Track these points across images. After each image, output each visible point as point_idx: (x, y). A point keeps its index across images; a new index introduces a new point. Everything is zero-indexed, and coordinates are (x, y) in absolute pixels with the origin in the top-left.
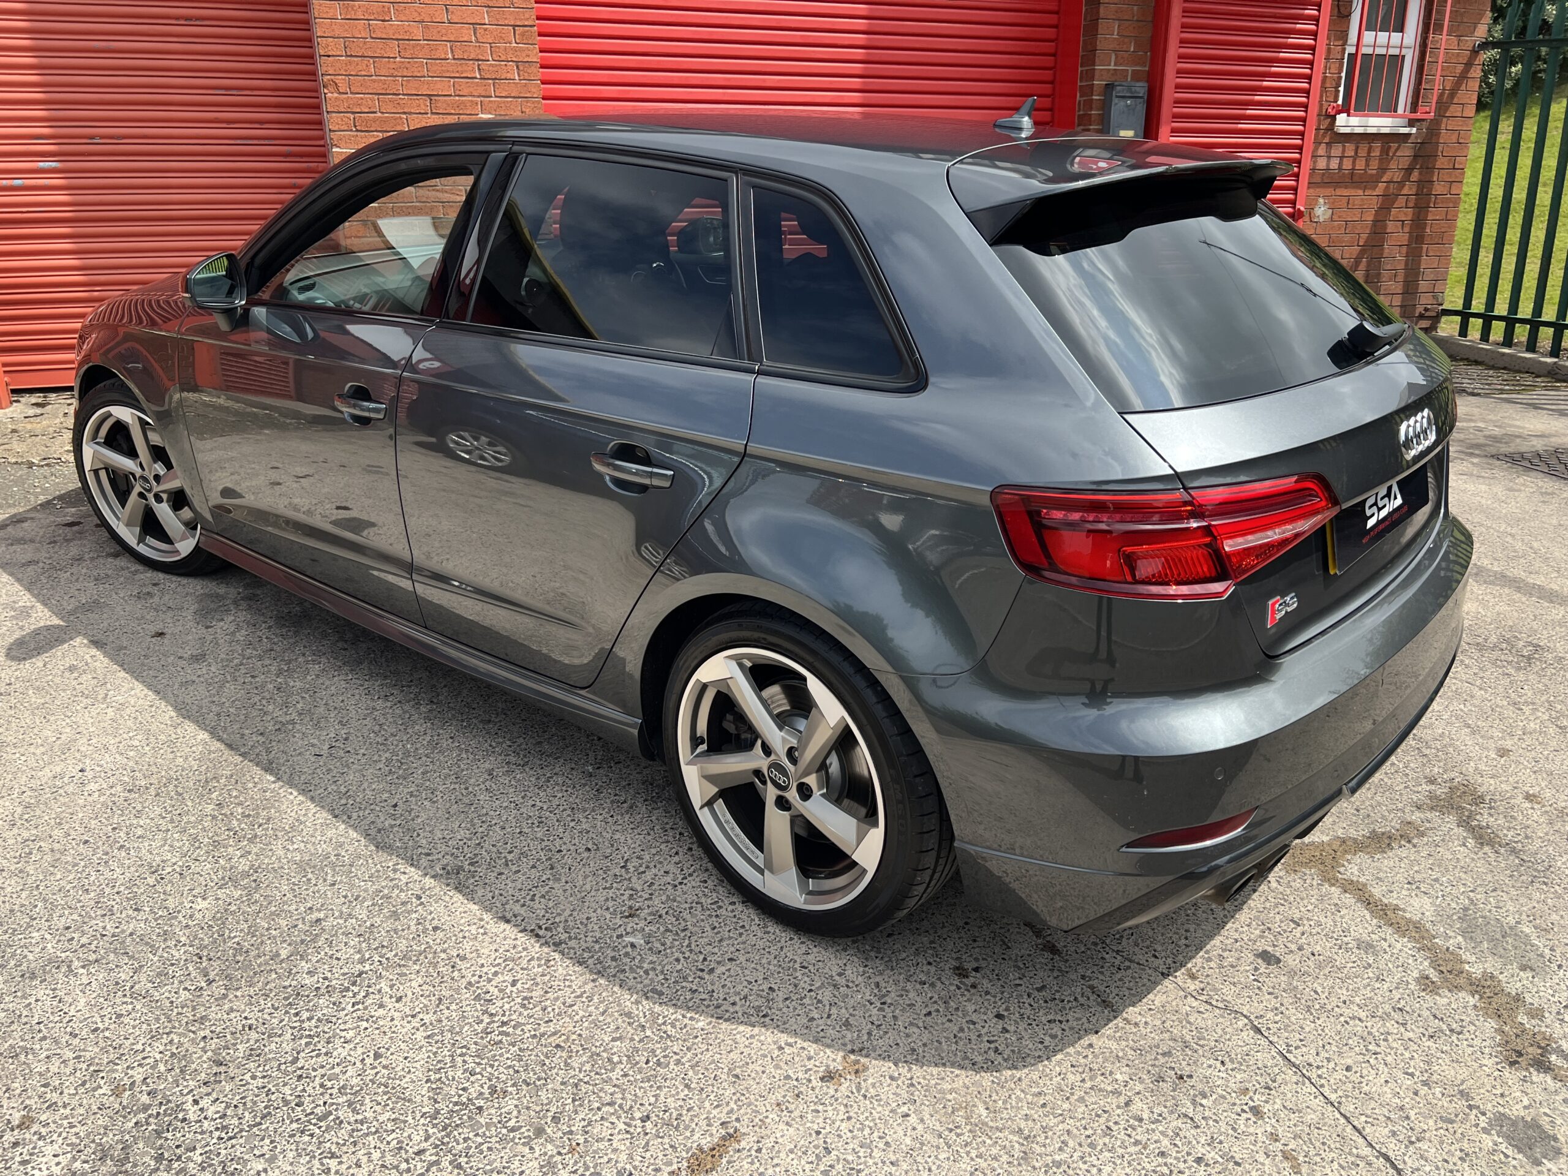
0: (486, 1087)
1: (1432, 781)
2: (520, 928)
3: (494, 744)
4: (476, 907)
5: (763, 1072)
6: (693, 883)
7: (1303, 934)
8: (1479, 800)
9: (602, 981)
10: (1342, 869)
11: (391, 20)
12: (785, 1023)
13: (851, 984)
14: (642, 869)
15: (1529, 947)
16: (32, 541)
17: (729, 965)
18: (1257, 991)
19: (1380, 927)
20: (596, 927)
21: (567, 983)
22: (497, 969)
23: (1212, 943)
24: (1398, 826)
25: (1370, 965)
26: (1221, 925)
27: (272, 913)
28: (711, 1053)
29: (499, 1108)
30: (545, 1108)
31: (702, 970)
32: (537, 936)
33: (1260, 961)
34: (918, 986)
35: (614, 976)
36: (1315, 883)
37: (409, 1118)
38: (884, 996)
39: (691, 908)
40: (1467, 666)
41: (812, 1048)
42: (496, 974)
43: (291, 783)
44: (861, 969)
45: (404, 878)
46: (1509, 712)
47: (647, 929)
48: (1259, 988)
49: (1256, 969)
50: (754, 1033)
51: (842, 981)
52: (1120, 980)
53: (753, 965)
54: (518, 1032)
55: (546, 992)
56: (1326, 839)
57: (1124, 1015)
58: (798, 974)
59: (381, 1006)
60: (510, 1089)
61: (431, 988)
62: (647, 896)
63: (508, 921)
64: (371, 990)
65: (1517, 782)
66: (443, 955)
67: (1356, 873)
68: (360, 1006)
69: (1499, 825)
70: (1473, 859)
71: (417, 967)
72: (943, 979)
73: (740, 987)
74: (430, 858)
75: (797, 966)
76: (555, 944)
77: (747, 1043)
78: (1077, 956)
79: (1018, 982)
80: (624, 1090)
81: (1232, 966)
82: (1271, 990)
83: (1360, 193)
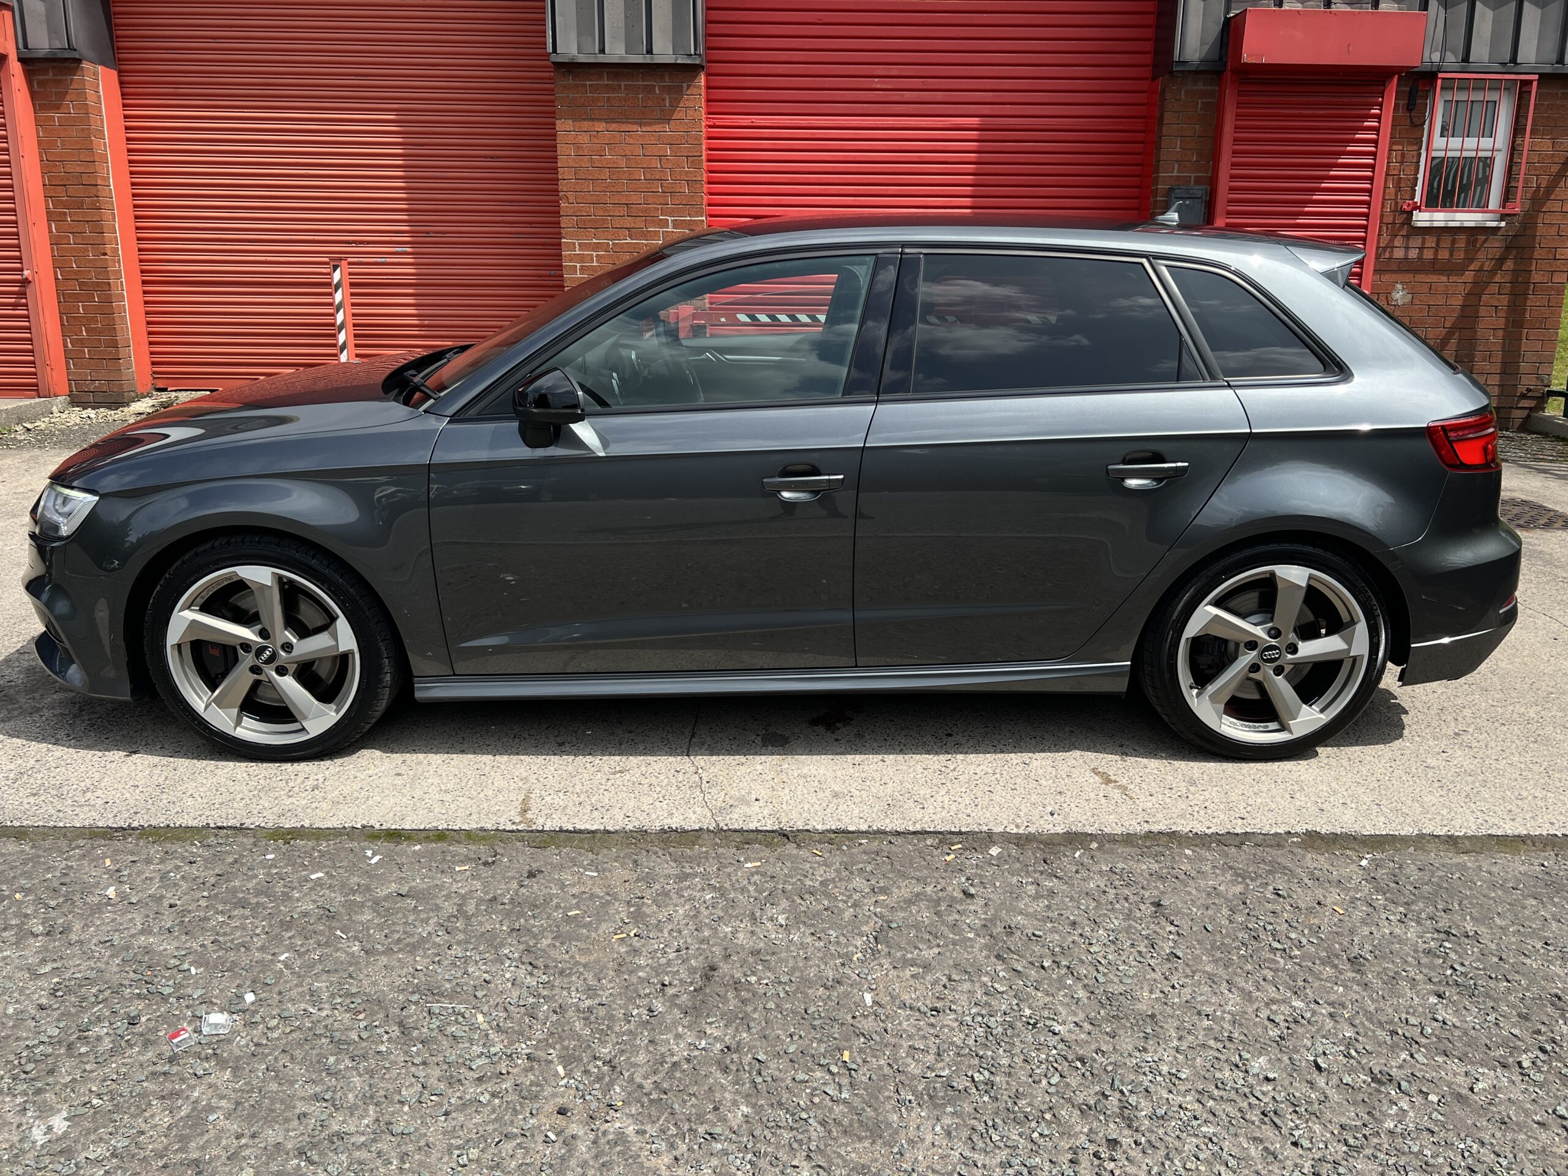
11: (605, 155)
83: (1444, 279)
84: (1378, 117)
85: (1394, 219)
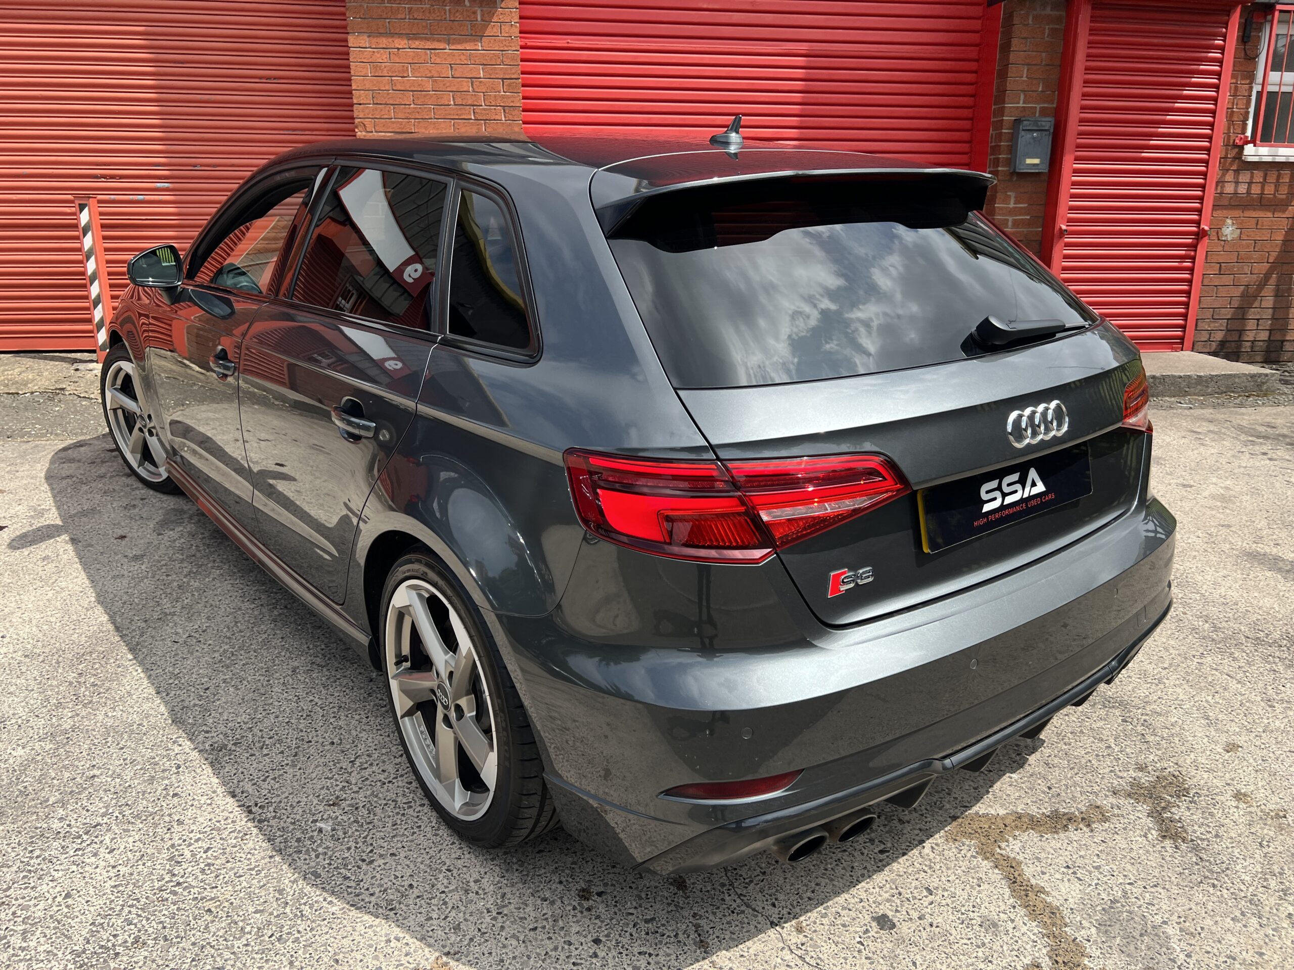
0: (133, 936)
1: (1141, 768)
2: (240, 803)
3: (311, 646)
4: (217, 781)
5: (361, 961)
6: (400, 784)
7: (931, 903)
8: (1182, 792)
9: (277, 859)
10: (1003, 845)
11: (408, 76)
12: (405, 919)
13: (480, 892)
14: (366, 766)
15: (1164, 949)
16: (79, 461)
17: (389, 859)
18: (856, 954)
19: (1014, 907)
20: (300, 811)
21: (249, 856)
22: (201, 836)
23: (837, 899)
24: (1084, 809)
25: (984, 944)
26: (853, 883)
27: (64, 766)
28: (328, 936)
29: (132, 957)
30: (167, 963)
31: (364, 860)
32: (250, 812)
33: (874, 924)
34: (539, 902)
35: (290, 855)
36: (969, 855)
37: (60, 955)
38: (504, 906)
39: (386, 804)
40: (1234, 659)
41: (415, 944)
42: (197, 840)
43: (141, 663)
44: (498, 879)
45: (177, 749)
46: (1260, 708)
47: (340, 817)
48: (859, 951)
49: (867, 931)
50: (374, 923)
51: (474, 887)
52: (728, 923)
53: (408, 862)
54: (185, 893)
55: (228, 862)
56: (1002, 812)
57: (714, 958)
58: (441, 876)
59: (95, 855)
60: (149, 942)
61: (141, 846)
62: (357, 789)
63: (234, 796)
64: (96, 840)
65: (1232, 779)
66: (167, 819)
67: (1017, 850)
68: (80, 853)
69: (1191, 820)
70: (1148, 852)
71: (141, 826)
72: (565, 898)
73: (386, 880)
74: (207, 735)
75: (444, 869)
76: (260, 821)
77: (362, 932)
78: (700, 894)
79: (631, 911)
80: (238, 958)
81: (844, 926)
82: (870, 955)
83: (1270, 215)
84: (1222, 49)
85: (1227, 154)
